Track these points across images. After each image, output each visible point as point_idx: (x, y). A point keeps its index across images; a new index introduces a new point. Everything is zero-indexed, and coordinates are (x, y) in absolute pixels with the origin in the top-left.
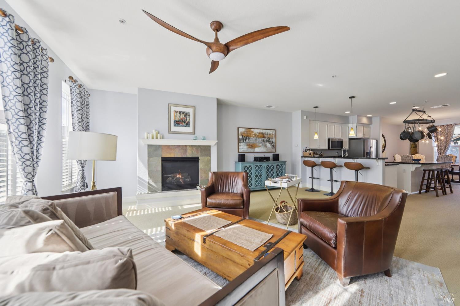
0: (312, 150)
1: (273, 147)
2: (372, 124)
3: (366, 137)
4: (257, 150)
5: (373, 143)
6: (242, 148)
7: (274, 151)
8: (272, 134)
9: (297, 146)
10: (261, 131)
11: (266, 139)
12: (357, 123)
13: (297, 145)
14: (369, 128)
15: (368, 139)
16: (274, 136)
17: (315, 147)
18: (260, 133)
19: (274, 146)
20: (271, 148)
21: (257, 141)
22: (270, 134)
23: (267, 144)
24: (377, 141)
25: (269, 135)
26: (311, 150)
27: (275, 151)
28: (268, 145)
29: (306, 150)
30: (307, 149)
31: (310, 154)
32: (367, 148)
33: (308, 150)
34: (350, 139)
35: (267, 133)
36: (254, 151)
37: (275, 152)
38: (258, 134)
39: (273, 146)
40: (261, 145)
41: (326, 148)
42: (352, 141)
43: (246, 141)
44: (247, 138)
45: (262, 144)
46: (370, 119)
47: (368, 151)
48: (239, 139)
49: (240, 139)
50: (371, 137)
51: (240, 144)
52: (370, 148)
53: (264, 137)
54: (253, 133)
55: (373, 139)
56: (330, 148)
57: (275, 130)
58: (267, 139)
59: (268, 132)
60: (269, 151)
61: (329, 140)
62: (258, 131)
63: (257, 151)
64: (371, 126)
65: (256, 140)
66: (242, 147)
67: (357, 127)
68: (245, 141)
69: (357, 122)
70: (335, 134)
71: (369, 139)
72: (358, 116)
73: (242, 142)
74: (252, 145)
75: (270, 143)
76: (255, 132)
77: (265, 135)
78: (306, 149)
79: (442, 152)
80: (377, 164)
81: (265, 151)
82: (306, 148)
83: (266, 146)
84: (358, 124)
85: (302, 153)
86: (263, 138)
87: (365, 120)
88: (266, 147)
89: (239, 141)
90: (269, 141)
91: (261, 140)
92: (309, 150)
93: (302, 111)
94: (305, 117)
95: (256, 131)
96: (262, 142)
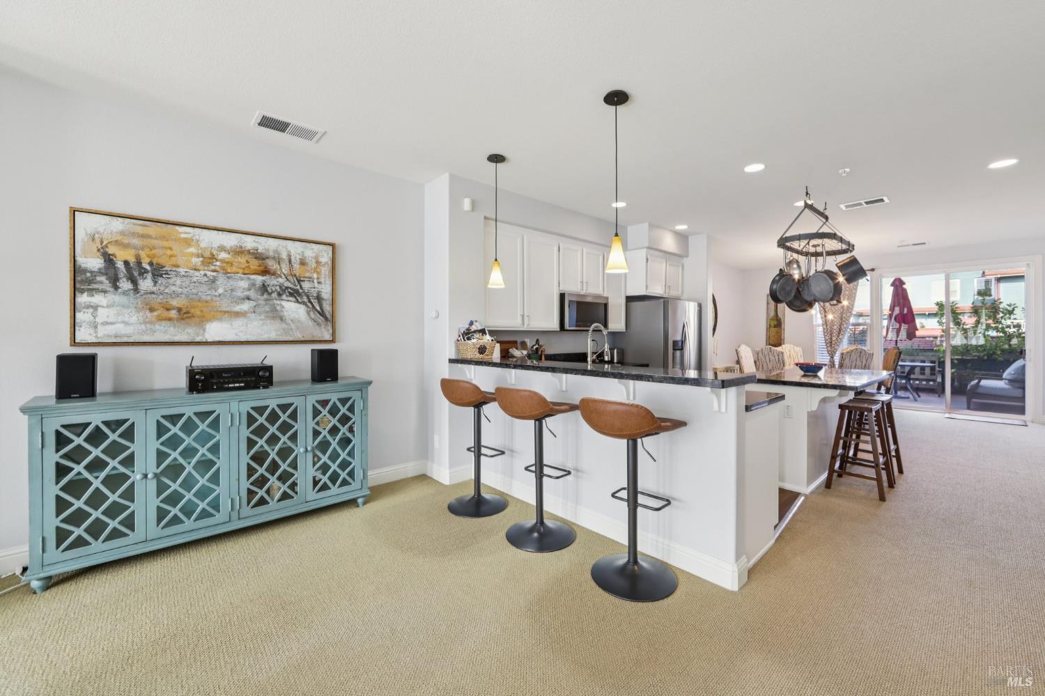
0: (492, 333)
1: (320, 319)
2: (687, 256)
3: (673, 293)
4: (215, 330)
5: (691, 310)
6: (106, 323)
7: (328, 337)
8: (318, 262)
9: (437, 317)
10: (249, 243)
11: (281, 280)
12: (649, 248)
13: (434, 315)
14: (680, 268)
15: (678, 299)
16: (325, 271)
17: (509, 321)
18: (239, 251)
19: (326, 314)
20: (311, 323)
21: (221, 291)
22: (303, 263)
23: (284, 303)
24: (700, 306)
25: (296, 266)
26: (490, 331)
27: (334, 334)
28: (293, 309)
29: (467, 334)
30: (474, 328)
31: (482, 350)
32: (675, 328)
33: (475, 332)
34: (630, 299)
35: (284, 256)
36: (198, 339)
37: (333, 341)
38: (223, 255)
39: (322, 314)
40: (245, 306)
41: (554, 324)
42: (636, 305)
43: (134, 282)
44: (143, 272)
45: (252, 304)
46: (683, 238)
47: (679, 338)
48: (76, 270)
49: (85, 271)
50: (685, 296)
51: (83, 299)
52: (684, 326)
53: (265, 272)
54: (192, 250)
55: (689, 300)
56: (567, 326)
57: (332, 245)
58: (287, 284)
59: (296, 249)
60: (299, 336)
61: (562, 296)
62: (231, 240)
63: (217, 339)
64: (685, 260)
65: (214, 281)
66: (103, 315)
67: (647, 259)
68: (125, 285)
69: (647, 245)
70: (585, 281)
71: (680, 299)
72: (652, 226)
73: (105, 292)
74: (179, 310)
75: (304, 303)
76: (203, 245)
77: (272, 265)
78: (468, 329)
79: (834, 339)
80: (716, 407)
81: (273, 336)
82: (471, 323)
83: (276, 315)
84: (651, 251)
85: (453, 345)
86: (259, 279)
87: (669, 243)
88: (282, 319)
89: (80, 281)
90: (295, 294)
91: (244, 284)
92: (483, 332)
93: (453, 179)
94: (467, 204)
95: (210, 240)
96: (252, 294)
